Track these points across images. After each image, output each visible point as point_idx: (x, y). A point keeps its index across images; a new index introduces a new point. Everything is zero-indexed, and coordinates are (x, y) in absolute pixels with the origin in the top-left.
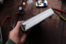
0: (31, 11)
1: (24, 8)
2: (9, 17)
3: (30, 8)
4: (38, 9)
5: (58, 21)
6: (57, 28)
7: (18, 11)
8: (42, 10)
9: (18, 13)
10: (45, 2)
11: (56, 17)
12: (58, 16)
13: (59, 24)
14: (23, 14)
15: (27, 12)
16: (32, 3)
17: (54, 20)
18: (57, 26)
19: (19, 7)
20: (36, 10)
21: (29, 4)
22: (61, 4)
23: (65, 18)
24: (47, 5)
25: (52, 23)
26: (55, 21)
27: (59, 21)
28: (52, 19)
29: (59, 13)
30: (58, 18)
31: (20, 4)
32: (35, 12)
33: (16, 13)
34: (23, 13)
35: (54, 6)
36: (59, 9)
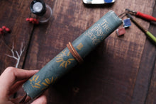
0: (70, 17)
3: (65, 8)
4: (89, 10)
6: (138, 67)
8: (98, 15)
9: (31, 19)
11: (137, 37)
12: (143, 34)
13: (143, 54)
14: (46, 24)
15: (56, 18)
17: (131, 43)
18: (137, 60)
20: (82, 13)
24: (113, 1)
25: (124, 52)
26: (133, 47)
27: (143, 48)
28: (126, 41)
29: (146, 25)
30: (142, 39)
32: (79, 19)
33: (27, 19)
34: (46, 21)
35: (134, 5)
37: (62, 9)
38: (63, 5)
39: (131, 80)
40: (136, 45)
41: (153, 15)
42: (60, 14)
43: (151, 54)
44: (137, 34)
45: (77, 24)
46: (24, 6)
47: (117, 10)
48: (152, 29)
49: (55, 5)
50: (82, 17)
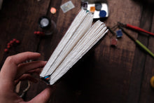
1: (52, 21)
2: (17, 41)
5: (132, 52)
6: (130, 70)
9: (38, 33)
10: (102, 9)
11: (128, 45)
12: (132, 42)
13: (134, 60)
15: (59, 31)
16: (71, 10)
17: (123, 50)
18: (129, 65)
21: (65, 12)
22: (139, 15)
23: (147, 47)
24: (107, 16)
25: (118, 58)
27: (133, 55)
28: (119, 49)
29: (135, 35)
30: (132, 47)
33: (35, 32)
35: (124, 19)
36: (134, 27)
37: (64, 23)
38: (65, 20)
39: (125, 82)
40: (127, 51)
42: (63, 28)
43: (141, 59)
44: (128, 43)
46: (31, 21)
47: (110, 23)
49: (58, 21)
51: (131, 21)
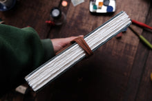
0: (79, 21)
1: (62, 13)
3: (76, 15)
4: (94, 17)
5: (135, 47)
6: (132, 63)
7: (51, 19)
8: (101, 21)
9: (49, 22)
10: (110, 5)
11: (132, 39)
12: (137, 37)
13: (136, 54)
14: (60, 27)
15: (68, 22)
16: (81, 4)
17: (127, 44)
18: (131, 58)
19: (52, 10)
20: (88, 19)
21: (75, 5)
22: (146, 12)
24: (114, 10)
25: (121, 51)
26: (128, 47)
27: (136, 49)
28: (123, 43)
29: (139, 31)
30: (136, 42)
31: (57, 4)
32: (86, 23)
34: (60, 24)
36: (139, 23)
37: (73, 15)
38: (74, 12)
39: (125, 74)
40: (131, 46)
41: (146, 23)
42: (72, 19)
43: (143, 54)
44: (132, 37)
45: (84, 27)
46: (45, 11)
48: (145, 34)
49: (68, 13)
50: (89, 22)
51: (137, 17)
